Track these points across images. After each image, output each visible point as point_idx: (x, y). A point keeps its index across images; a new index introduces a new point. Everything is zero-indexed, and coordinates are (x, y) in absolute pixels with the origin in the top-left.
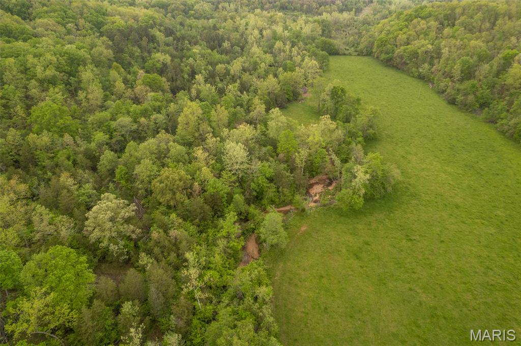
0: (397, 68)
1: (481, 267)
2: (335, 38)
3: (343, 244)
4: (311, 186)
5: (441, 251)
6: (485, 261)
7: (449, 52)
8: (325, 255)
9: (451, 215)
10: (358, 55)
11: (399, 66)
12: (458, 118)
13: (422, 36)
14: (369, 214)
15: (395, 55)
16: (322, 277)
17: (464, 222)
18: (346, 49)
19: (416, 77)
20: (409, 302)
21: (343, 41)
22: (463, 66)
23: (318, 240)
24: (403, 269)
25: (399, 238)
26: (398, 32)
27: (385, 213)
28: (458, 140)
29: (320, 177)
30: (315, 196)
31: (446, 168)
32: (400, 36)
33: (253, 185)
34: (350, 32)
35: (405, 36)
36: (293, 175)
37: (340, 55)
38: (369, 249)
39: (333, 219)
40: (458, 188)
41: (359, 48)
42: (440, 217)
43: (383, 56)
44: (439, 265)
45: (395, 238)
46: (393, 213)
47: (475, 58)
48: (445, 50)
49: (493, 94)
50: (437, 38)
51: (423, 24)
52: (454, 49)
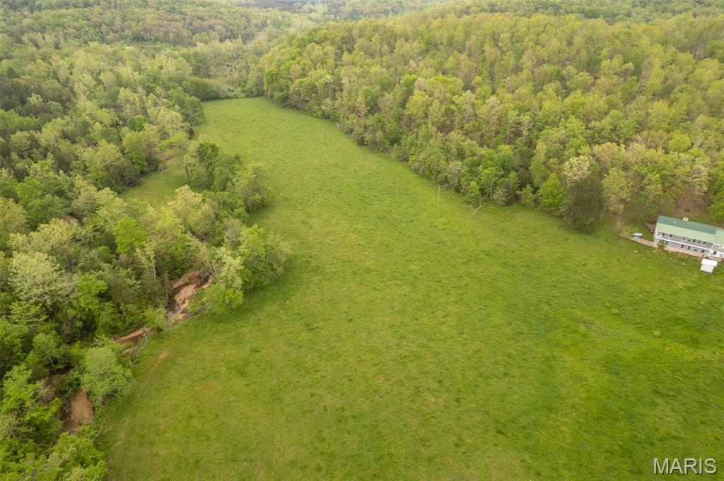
0: (297, 108)
1: (394, 338)
2: (215, 76)
3: (222, 361)
4: (177, 290)
5: (349, 333)
6: (398, 329)
7: (350, 82)
8: (196, 384)
9: (361, 284)
10: (247, 96)
11: (299, 105)
12: (369, 162)
13: (319, 64)
14: (258, 310)
15: (291, 92)
16: (191, 417)
17: (375, 289)
18: (230, 90)
19: (320, 117)
20: (311, 412)
21: (227, 79)
22: (366, 98)
23: (186, 365)
24: (302, 371)
25: (297, 332)
26: (290, 61)
27: (279, 302)
28: (369, 189)
29: (190, 274)
30: (184, 302)
31: (356, 226)
32: (293, 67)
33: (71, 312)
34: (237, 67)
35: (299, 67)
36: (139, 282)
37: (223, 99)
38: (258, 357)
39: (207, 329)
40: (370, 248)
41: (247, 87)
42: (348, 290)
43: (277, 95)
44: (347, 351)
45: (292, 332)
46: (289, 300)
47: (378, 87)
48: (345, 80)
49: (401, 127)
50: (336, 66)
51: (317, 50)
52: (354, 78)
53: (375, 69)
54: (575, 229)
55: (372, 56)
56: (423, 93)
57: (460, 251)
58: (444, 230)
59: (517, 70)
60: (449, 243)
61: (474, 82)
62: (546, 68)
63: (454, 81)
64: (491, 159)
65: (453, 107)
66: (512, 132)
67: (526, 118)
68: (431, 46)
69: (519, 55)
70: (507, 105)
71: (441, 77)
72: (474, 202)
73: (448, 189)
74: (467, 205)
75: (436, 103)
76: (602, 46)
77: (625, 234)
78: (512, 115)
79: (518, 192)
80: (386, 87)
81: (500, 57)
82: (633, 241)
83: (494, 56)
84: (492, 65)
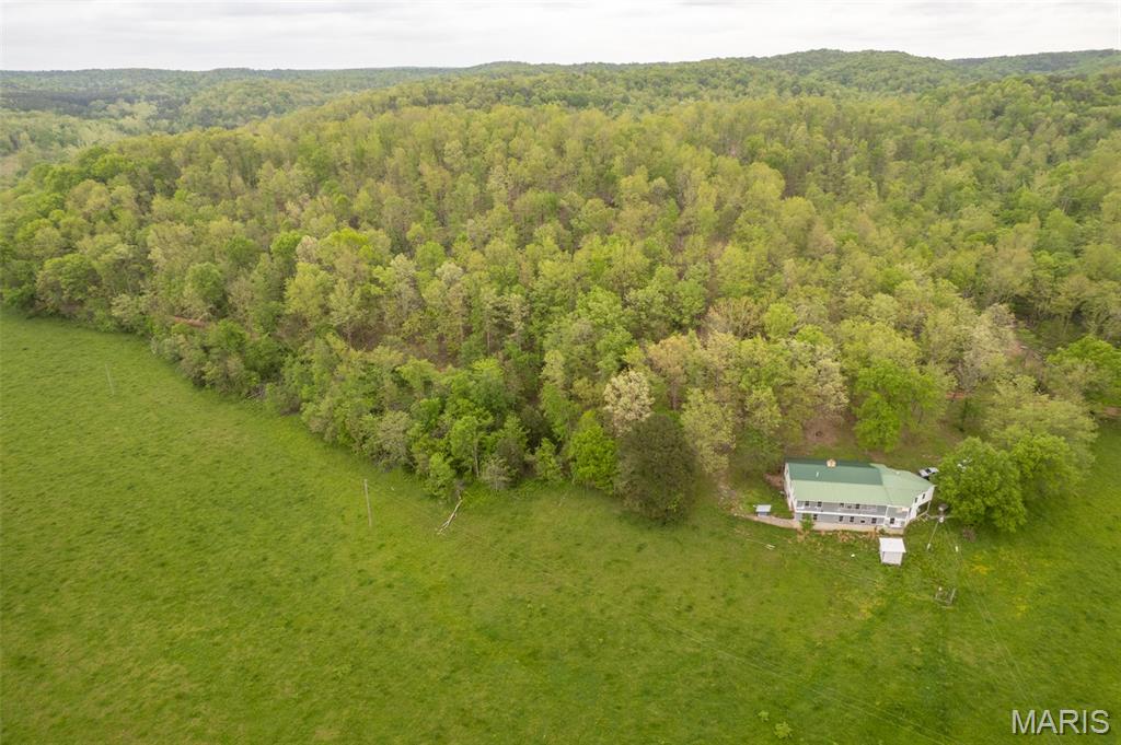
0: (61, 317)
7: (167, 256)
11: (63, 311)
12: (218, 427)
13: (101, 223)
15: (39, 286)
19: (115, 332)
22: (202, 286)
26: (37, 222)
32: (41, 232)
35: (56, 232)
43: (9, 293)
47: (224, 264)
48: (156, 254)
49: (279, 339)
50: (142, 224)
51: (96, 196)
52: (174, 248)
53: (219, 224)
54: (652, 520)
55: (215, 197)
56: (316, 266)
57: (431, 644)
58: (390, 586)
59: (484, 204)
60: (404, 627)
61: (409, 235)
62: (532, 197)
63: (371, 237)
64: (465, 394)
65: (375, 290)
66: (496, 325)
67: (514, 299)
68: (324, 172)
69: (483, 178)
70: (476, 275)
71: (348, 232)
72: (446, 496)
73: (389, 467)
74: (432, 504)
75: (342, 285)
76: (609, 153)
77: (740, 510)
78: (489, 295)
79: (529, 458)
80: (244, 259)
81: (450, 183)
82: (758, 524)
83: (440, 182)
84: (440, 197)
